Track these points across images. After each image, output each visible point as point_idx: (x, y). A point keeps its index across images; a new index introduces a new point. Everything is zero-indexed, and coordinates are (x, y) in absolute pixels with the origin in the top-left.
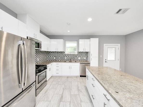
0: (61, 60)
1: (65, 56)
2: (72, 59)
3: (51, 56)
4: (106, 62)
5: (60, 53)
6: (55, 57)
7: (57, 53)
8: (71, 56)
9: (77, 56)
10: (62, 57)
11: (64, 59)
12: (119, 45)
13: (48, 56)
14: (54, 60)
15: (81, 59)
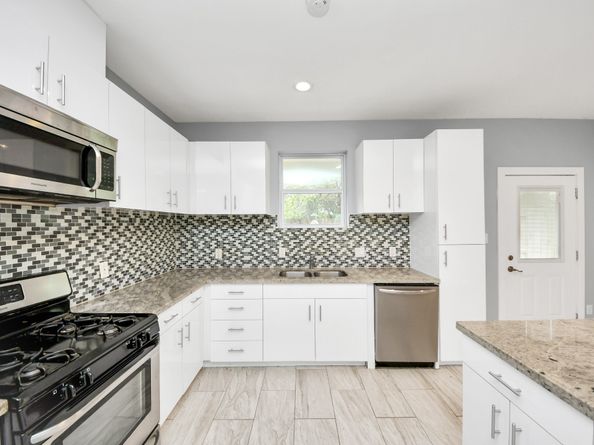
0: (255, 262)
1: (279, 238)
2: (319, 258)
3: (195, 245)
4: (511, 269)
5: (249, 227)
6: (218, 246)
7: (232, 223)
8: (314, 238)
9: (345, 237)
10: (260, 246)
11: (275, 258)
12: (580, 171)
13: (177, 243)
14: (213, 263)
15: (372, 257)
